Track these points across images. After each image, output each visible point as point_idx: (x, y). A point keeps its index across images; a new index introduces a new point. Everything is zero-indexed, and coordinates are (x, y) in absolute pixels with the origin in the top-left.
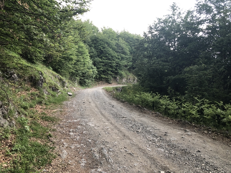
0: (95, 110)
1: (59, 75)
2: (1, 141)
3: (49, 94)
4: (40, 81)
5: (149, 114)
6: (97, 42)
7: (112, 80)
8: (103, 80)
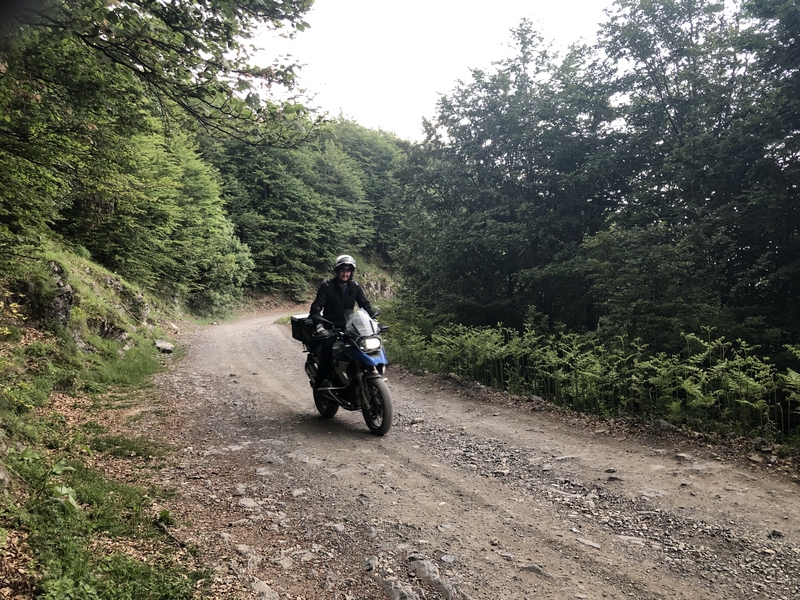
1: (120, 276)
3: (89, 349)
4: (57, 299)
5: (502, 403)
6: (247, 156)
7: (308, 290)
8: (275, 292)
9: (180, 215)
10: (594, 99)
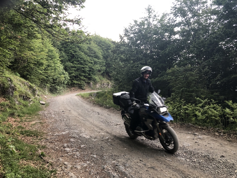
0: (80, 119)
1: (29, 82)
3: (20, 103)
4: (10, 89)
6: (67, 46)
7: (86, 86)
8: (76, 86)
9: (47, 63)
10: (170, 29)
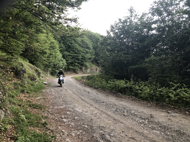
0: (74, 96)
1: (35, 66)
2: (1, 133)
3: (28, 83)
4: (21, 72)
5: (125, 98)
6: (65, 39)
7: (79, 70)
8: (71, 71)
9: (49, 52)
10: (148, 26)
